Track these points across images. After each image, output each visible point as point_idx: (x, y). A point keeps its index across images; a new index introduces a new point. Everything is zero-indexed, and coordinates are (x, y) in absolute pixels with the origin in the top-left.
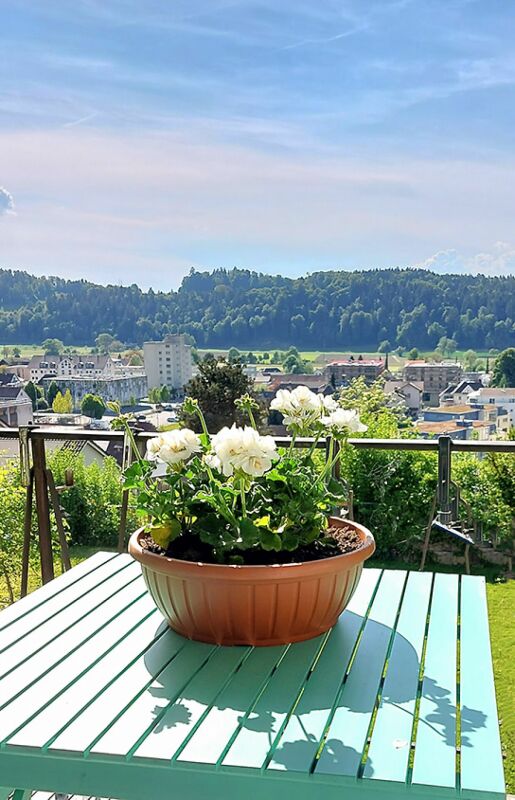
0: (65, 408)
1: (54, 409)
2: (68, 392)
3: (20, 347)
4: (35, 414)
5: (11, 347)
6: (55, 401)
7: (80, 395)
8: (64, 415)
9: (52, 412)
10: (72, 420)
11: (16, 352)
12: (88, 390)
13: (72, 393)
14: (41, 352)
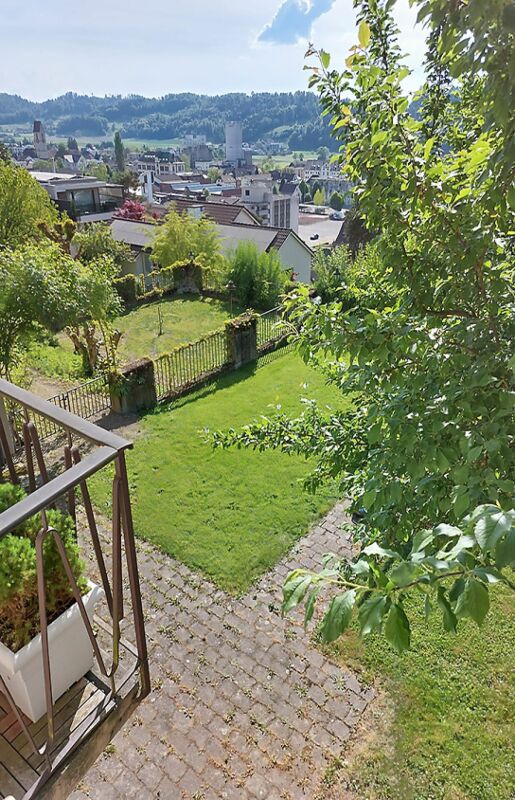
0: (321, 202)
1: (314, 202)
2: (323, 189)
3: (303, 153)
4: (301, 205)
5: (298, 153)
6: (315, 196)
7: (331, 191)
8: (319, 207)
9: (313, 204)
10: (323, 210)
11: (301, 155)
12: (336, 188)
13: (326, 191)
14: (315, 157)
